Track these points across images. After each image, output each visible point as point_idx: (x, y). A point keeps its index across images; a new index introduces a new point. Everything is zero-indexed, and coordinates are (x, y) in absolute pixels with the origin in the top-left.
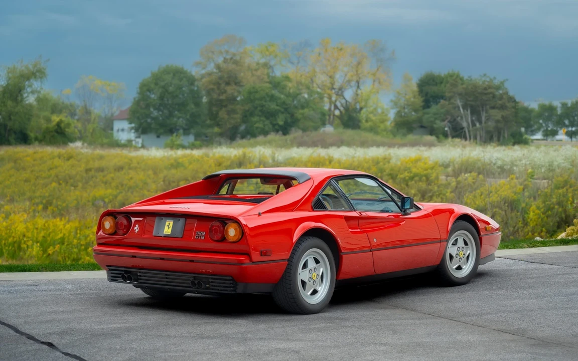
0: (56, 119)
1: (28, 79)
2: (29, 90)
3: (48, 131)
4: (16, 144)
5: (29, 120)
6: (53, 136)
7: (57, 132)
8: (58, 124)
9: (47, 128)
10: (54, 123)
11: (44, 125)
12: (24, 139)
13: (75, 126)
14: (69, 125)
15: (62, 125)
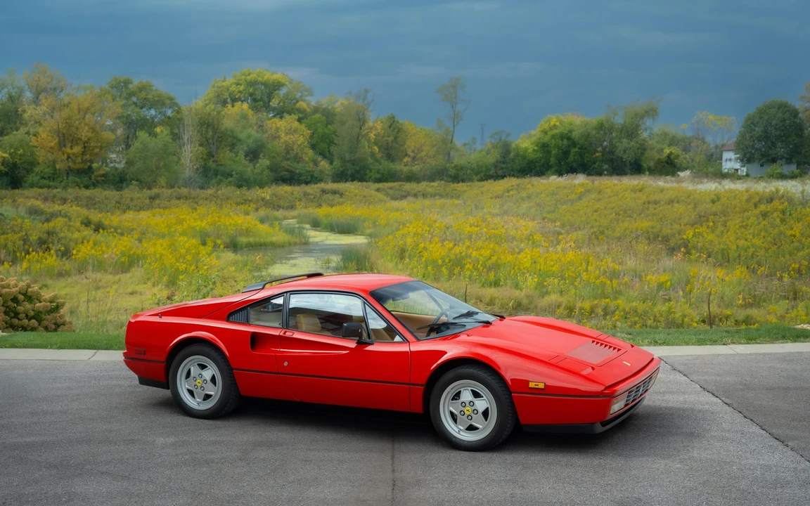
0: (667, 151)
1: (642, 117)
2: (643, 126)
3: (659, 162)
4: (631, 174)
5: (642, 154)
6: (663, 167)
7: (667, 162)
8: (669, 156)
9: (659, 159)
10: (665, 155)
11: (657, 157)
12: (637, 168)
13: (683, 158)
14: (678, 156)
15: (672, 157)
